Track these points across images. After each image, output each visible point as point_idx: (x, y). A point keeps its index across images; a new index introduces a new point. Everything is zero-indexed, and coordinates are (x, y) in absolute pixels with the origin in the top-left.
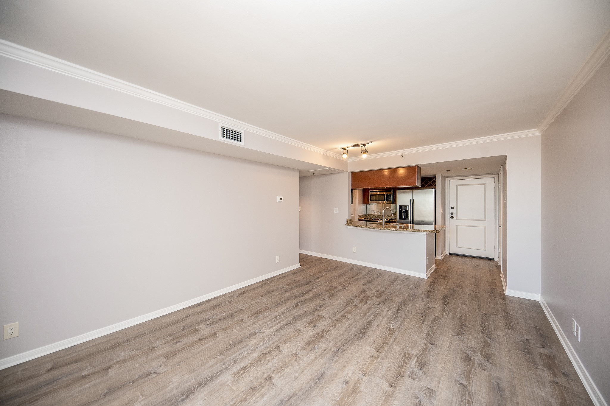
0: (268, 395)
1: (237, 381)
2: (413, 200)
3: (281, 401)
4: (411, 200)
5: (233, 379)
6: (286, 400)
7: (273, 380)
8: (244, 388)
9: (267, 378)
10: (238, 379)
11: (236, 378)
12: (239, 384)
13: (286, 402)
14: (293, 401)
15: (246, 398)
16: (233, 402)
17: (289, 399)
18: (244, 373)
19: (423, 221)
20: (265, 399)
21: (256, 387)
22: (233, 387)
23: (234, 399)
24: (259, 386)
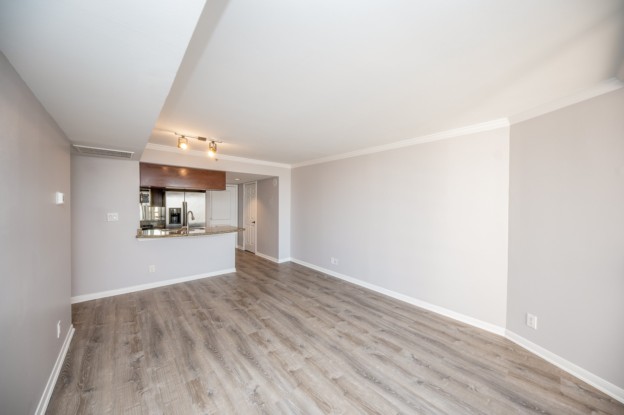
0: (352, 382)
1: (336, 408)
2: (186, 202)
3: (358, 373)
4: (183, 202)
5: (332, 414)
6: (356, 370)
7: (337, 377)
8: (345, 401)
9: (334, 382)
10: (333, 408)
11: (332, 410)
12: (340, 406)
13: (358, 370)
14: (357, 366)
15: (356, 399)
16: (361, 409)
17: (355, 368)
18: (325, 403)
19: (196, 224)
20: (356, 384)
21: (344, 390)
22: (344, 412)
23: (358, 409)
24: (343, 389)
